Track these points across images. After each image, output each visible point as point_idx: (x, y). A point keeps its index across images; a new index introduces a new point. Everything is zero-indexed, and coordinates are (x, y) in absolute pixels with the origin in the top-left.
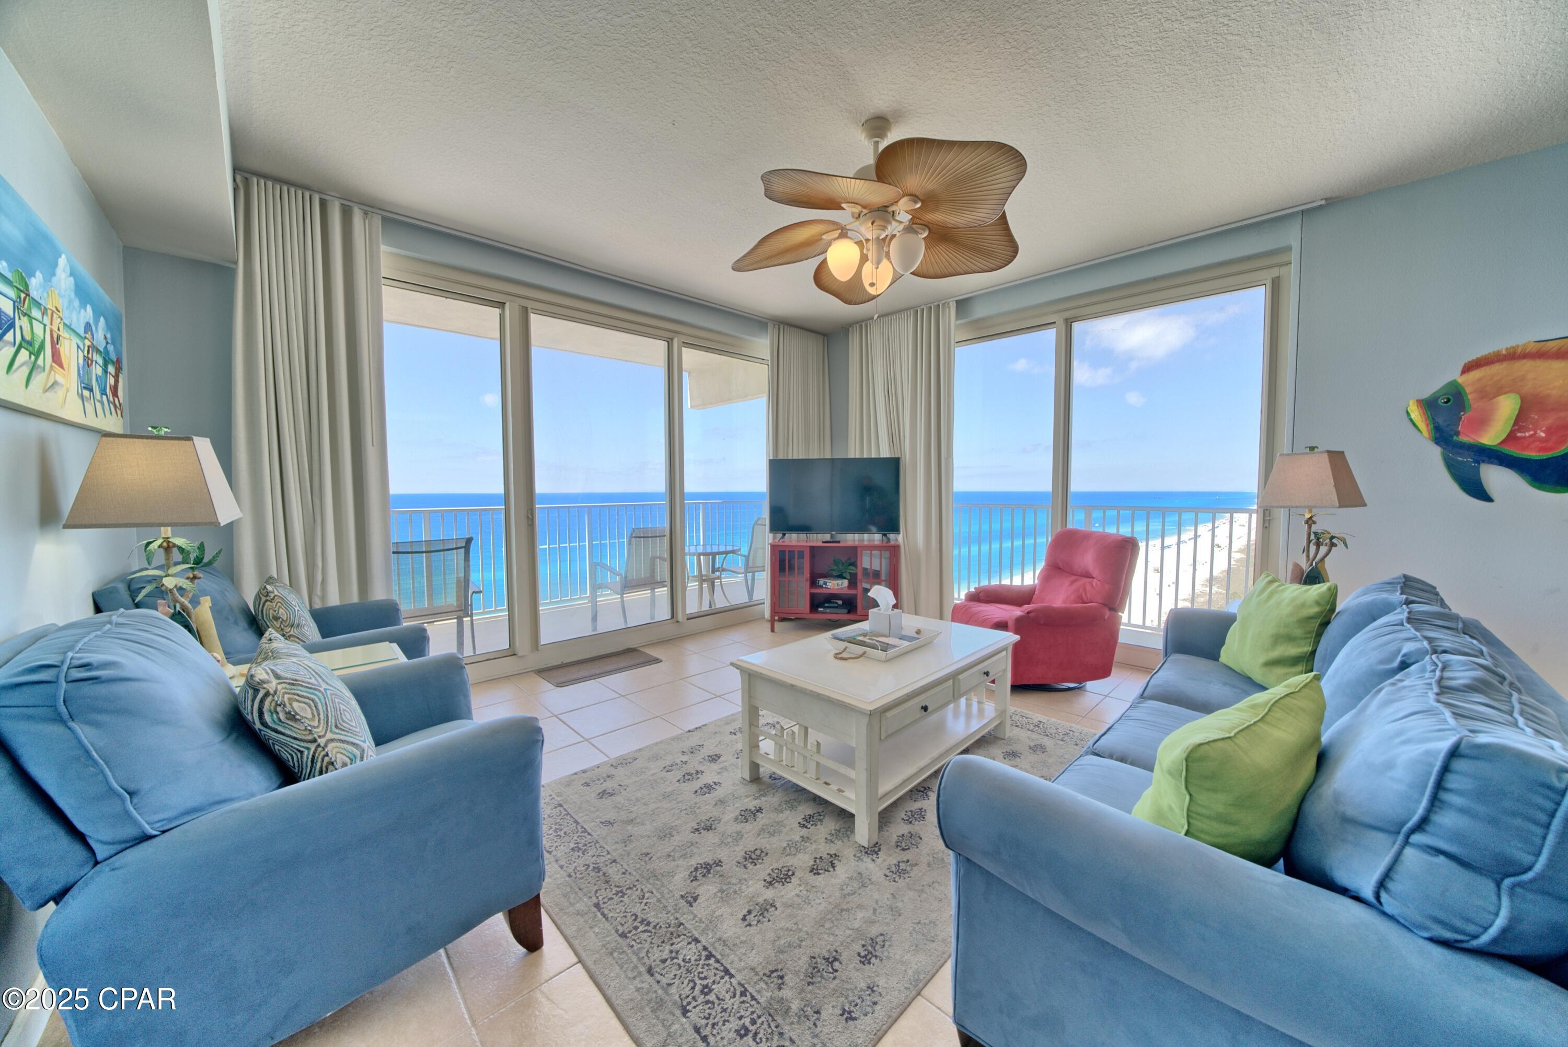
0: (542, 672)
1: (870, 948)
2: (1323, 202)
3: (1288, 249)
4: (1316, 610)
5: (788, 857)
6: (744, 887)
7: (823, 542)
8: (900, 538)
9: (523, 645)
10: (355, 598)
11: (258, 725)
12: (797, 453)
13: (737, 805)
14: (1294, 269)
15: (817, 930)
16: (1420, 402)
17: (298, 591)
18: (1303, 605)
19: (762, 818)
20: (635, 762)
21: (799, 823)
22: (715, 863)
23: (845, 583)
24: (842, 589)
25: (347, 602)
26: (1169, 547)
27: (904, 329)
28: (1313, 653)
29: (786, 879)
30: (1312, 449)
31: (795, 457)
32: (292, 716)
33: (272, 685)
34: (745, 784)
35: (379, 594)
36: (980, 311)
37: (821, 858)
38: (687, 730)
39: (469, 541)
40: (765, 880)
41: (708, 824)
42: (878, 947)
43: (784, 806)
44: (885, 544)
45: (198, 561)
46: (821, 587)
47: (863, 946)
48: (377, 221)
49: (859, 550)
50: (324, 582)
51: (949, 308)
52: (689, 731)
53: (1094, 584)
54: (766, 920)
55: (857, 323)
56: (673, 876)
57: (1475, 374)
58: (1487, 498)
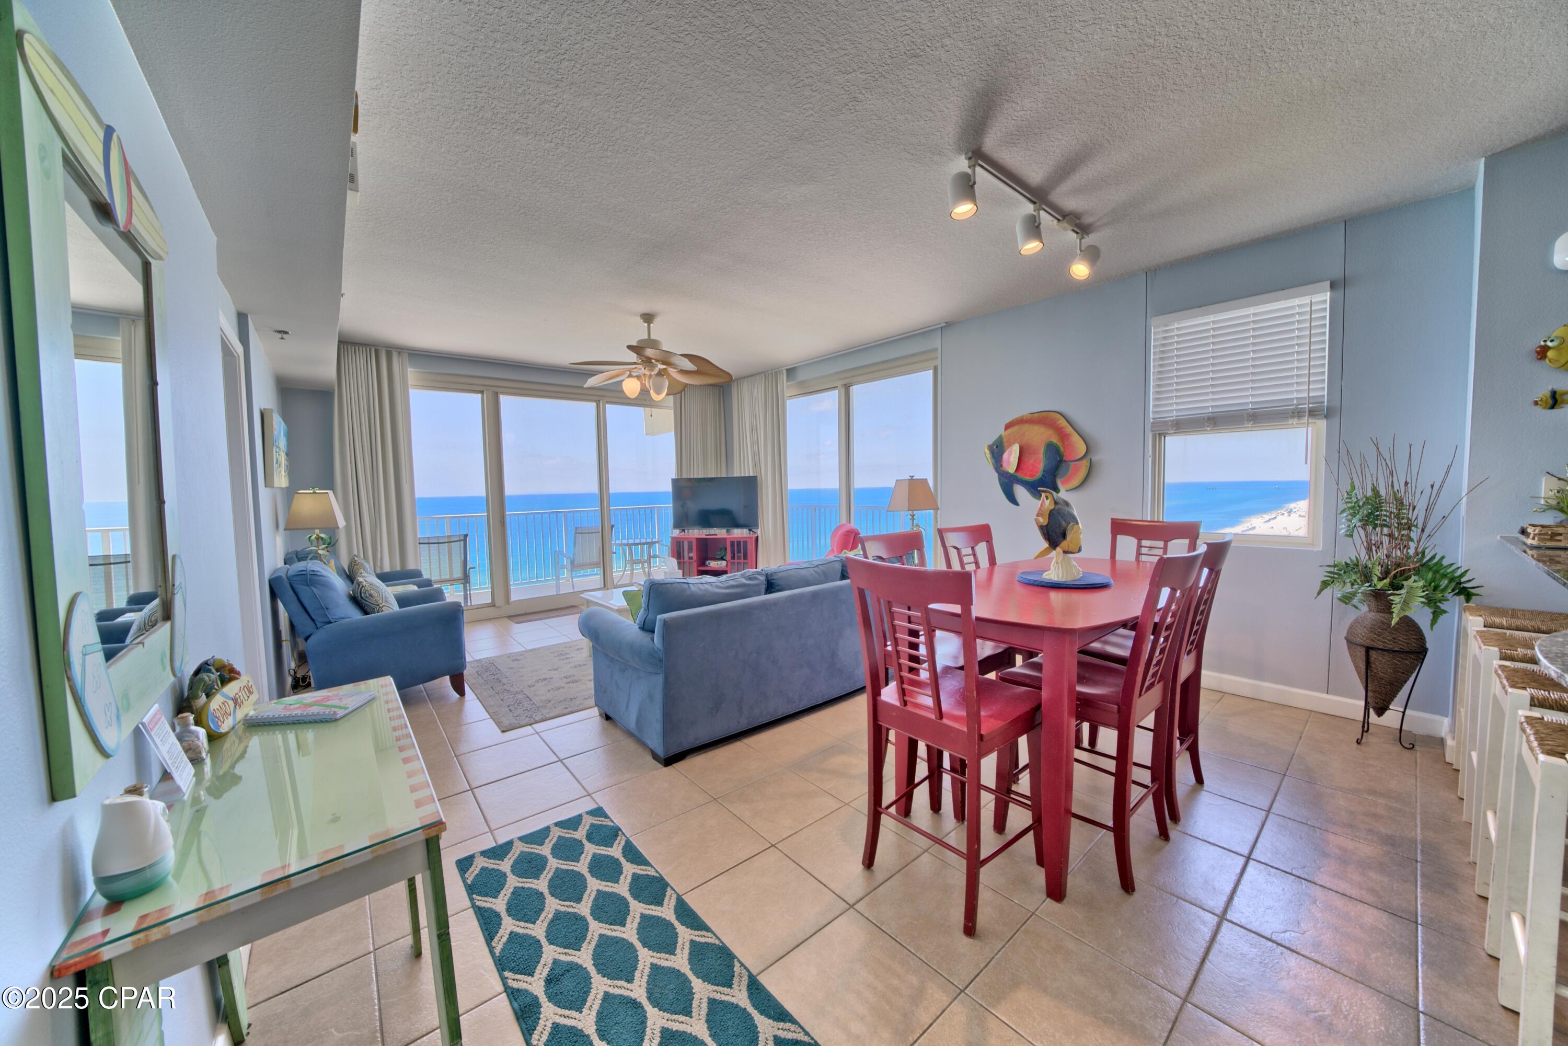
0: (510, 617)
2: (945, 324)
3: (936, 349)
9: (500, 601)
10: (398, 568)
11: (360, 598)
12: (698, 473)
14: (943, 360)
16: (989, 447)
17: (368, 562)
23: (724, 562)
25: (394, 570)
27: (759, 387)
31: (696, 477)
32: (371, 595)
33: (365, 583)
35: (411, 566)
36: (801, 376)
39: (466, 536)
44: (748, 535)
45: (329, 544)
48: (406, 356)
50: (381, 559)
57: (1009, 431)
58: (1017, 504)
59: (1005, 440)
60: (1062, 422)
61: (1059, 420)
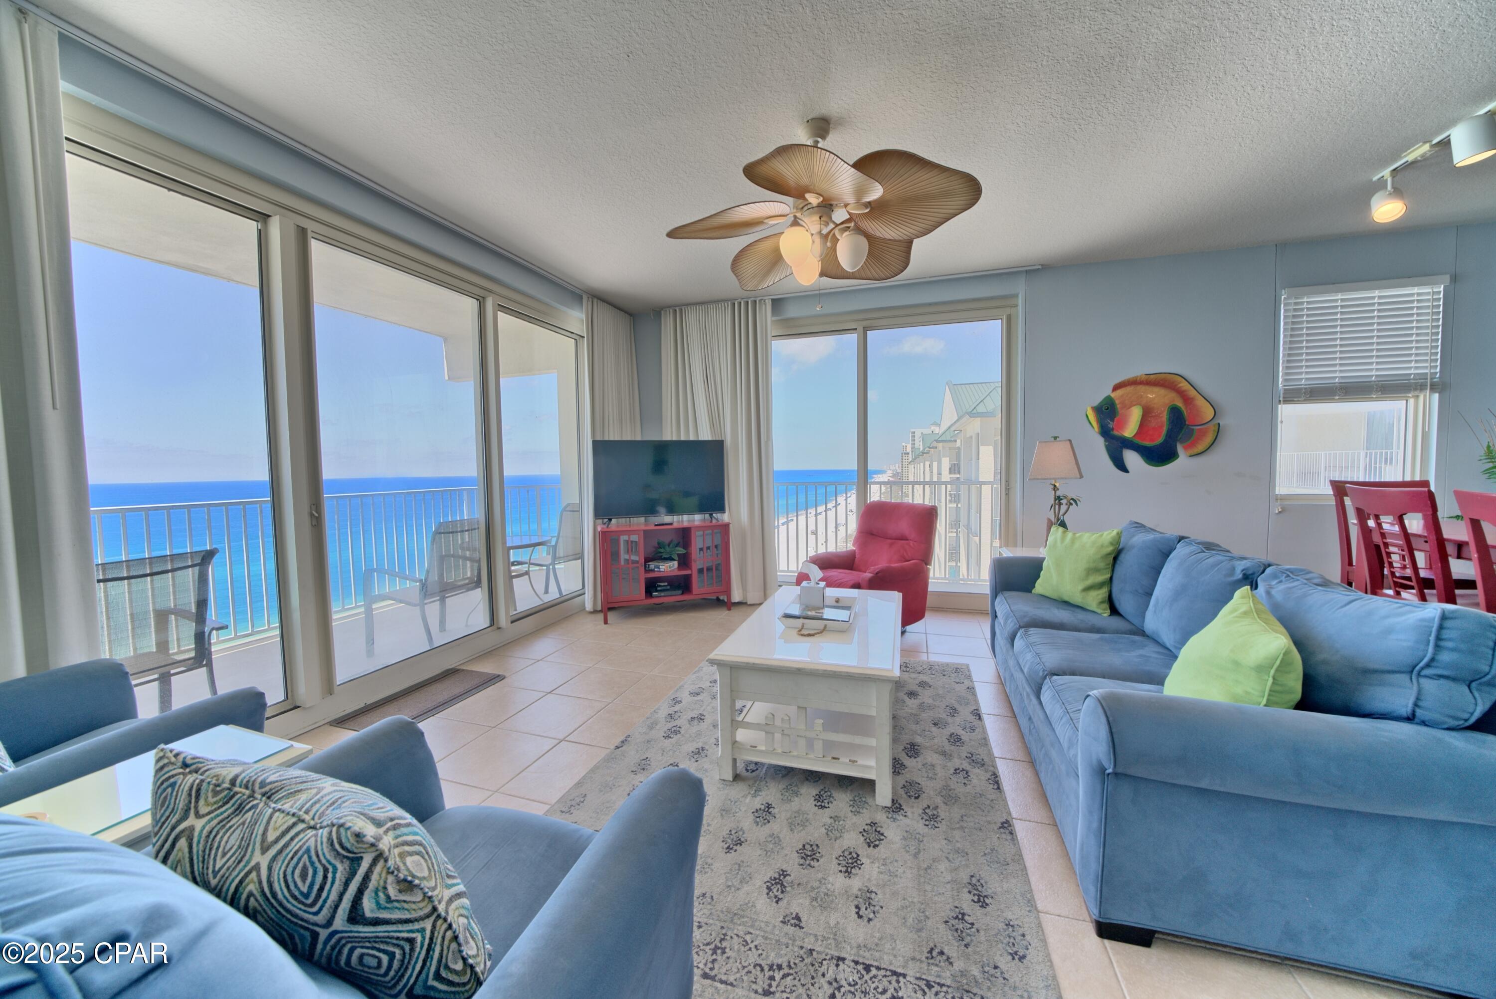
0: (343, 721)
1: (975, 892)
2: (1040, 267)
3: (1015, 296)
4: (1111, 548)
5: (838, 841)
6: (829, 886)
7: (656, 525)
8: (725, 517)
9: (311, 691)
12: (613, 435)
13: (743, 809)
14: (1020, 308)
15: (925, 896)
16: (1093, 408)
18: (1102, 546)
19: (779, 812)
20: (586, 799)
21: (816, 805)
22: (780, 875)
23: (675, 564)
24: (673, 570)
26: (820, 514)
27: (722, 320)
28: (1111, 578)
29: (856, 862)
30: (1055, 438)
31: (612, 439)
34: (730, 786)
36: (792, 311)
37: (864, 830)
38: (613, 747)
40: (841, 871)
41: (734, 837)
42: (980, 888)
43: (787, 794)
44: (709, 524)
46: (653, 571)
47: (970, 892)
49: (693, 531)
51: (766, 305)
52: (617, 747)
53: (911, 544)
54: (877, 908)
55: (670, 307)
56: (754, 906)
57: (1119, 392)
58: (1126, 471)
59: (1117, 402)
60: (1184, 385)
61: (1180, 383)
